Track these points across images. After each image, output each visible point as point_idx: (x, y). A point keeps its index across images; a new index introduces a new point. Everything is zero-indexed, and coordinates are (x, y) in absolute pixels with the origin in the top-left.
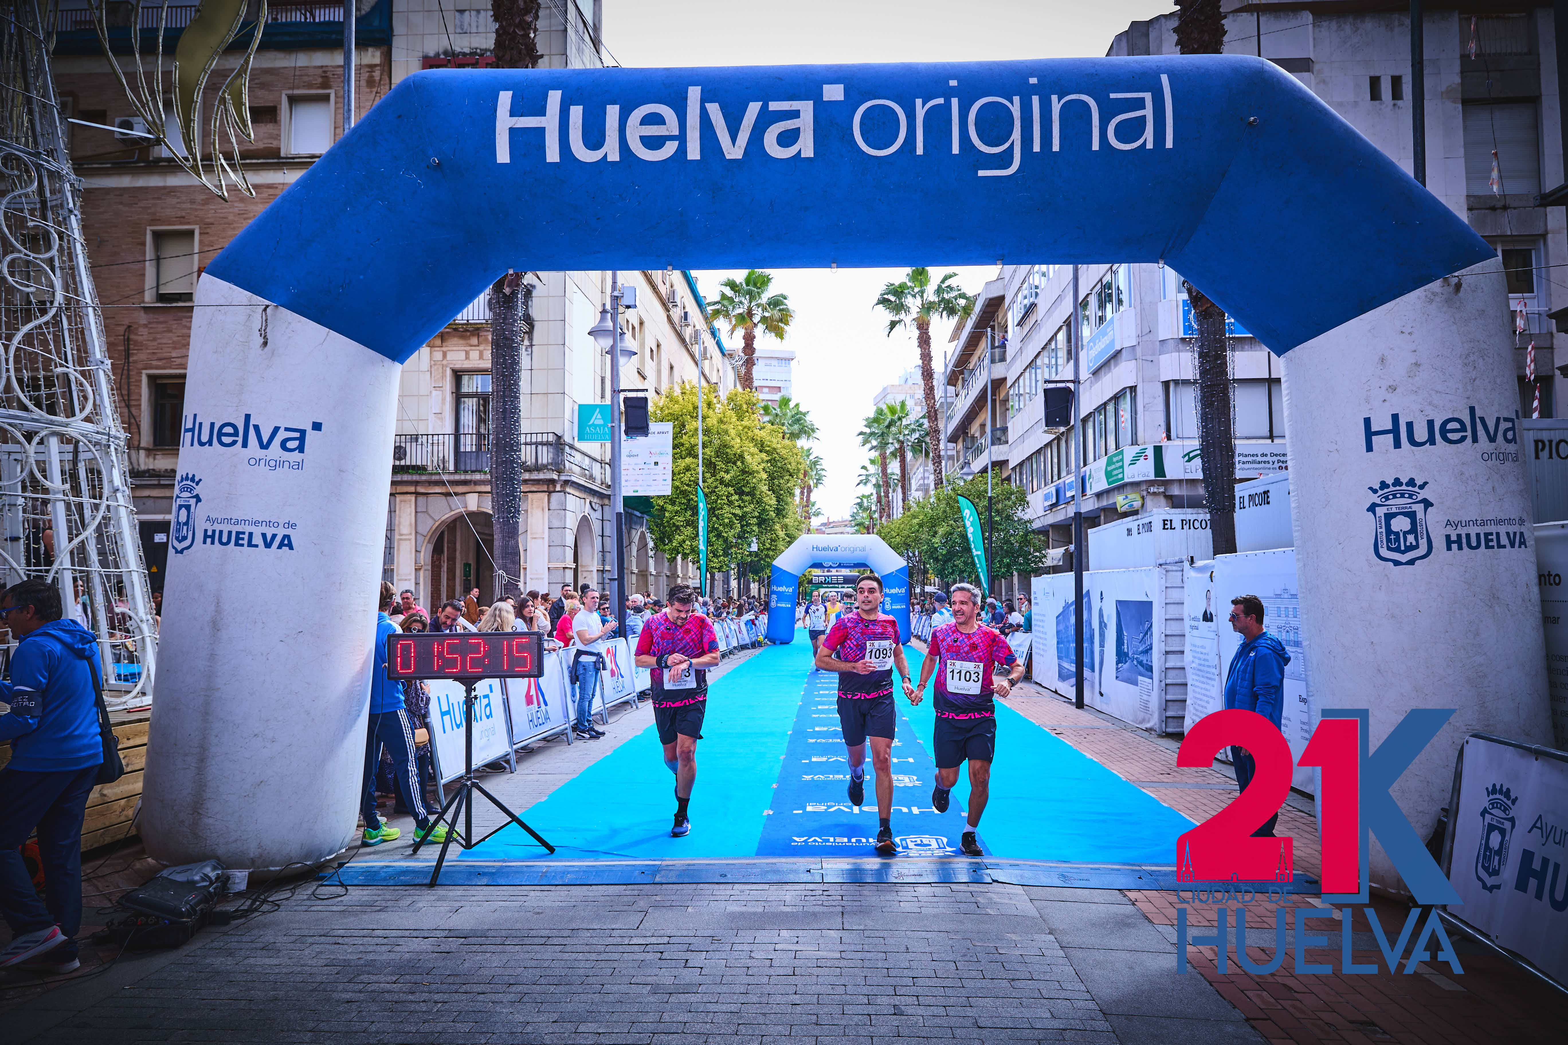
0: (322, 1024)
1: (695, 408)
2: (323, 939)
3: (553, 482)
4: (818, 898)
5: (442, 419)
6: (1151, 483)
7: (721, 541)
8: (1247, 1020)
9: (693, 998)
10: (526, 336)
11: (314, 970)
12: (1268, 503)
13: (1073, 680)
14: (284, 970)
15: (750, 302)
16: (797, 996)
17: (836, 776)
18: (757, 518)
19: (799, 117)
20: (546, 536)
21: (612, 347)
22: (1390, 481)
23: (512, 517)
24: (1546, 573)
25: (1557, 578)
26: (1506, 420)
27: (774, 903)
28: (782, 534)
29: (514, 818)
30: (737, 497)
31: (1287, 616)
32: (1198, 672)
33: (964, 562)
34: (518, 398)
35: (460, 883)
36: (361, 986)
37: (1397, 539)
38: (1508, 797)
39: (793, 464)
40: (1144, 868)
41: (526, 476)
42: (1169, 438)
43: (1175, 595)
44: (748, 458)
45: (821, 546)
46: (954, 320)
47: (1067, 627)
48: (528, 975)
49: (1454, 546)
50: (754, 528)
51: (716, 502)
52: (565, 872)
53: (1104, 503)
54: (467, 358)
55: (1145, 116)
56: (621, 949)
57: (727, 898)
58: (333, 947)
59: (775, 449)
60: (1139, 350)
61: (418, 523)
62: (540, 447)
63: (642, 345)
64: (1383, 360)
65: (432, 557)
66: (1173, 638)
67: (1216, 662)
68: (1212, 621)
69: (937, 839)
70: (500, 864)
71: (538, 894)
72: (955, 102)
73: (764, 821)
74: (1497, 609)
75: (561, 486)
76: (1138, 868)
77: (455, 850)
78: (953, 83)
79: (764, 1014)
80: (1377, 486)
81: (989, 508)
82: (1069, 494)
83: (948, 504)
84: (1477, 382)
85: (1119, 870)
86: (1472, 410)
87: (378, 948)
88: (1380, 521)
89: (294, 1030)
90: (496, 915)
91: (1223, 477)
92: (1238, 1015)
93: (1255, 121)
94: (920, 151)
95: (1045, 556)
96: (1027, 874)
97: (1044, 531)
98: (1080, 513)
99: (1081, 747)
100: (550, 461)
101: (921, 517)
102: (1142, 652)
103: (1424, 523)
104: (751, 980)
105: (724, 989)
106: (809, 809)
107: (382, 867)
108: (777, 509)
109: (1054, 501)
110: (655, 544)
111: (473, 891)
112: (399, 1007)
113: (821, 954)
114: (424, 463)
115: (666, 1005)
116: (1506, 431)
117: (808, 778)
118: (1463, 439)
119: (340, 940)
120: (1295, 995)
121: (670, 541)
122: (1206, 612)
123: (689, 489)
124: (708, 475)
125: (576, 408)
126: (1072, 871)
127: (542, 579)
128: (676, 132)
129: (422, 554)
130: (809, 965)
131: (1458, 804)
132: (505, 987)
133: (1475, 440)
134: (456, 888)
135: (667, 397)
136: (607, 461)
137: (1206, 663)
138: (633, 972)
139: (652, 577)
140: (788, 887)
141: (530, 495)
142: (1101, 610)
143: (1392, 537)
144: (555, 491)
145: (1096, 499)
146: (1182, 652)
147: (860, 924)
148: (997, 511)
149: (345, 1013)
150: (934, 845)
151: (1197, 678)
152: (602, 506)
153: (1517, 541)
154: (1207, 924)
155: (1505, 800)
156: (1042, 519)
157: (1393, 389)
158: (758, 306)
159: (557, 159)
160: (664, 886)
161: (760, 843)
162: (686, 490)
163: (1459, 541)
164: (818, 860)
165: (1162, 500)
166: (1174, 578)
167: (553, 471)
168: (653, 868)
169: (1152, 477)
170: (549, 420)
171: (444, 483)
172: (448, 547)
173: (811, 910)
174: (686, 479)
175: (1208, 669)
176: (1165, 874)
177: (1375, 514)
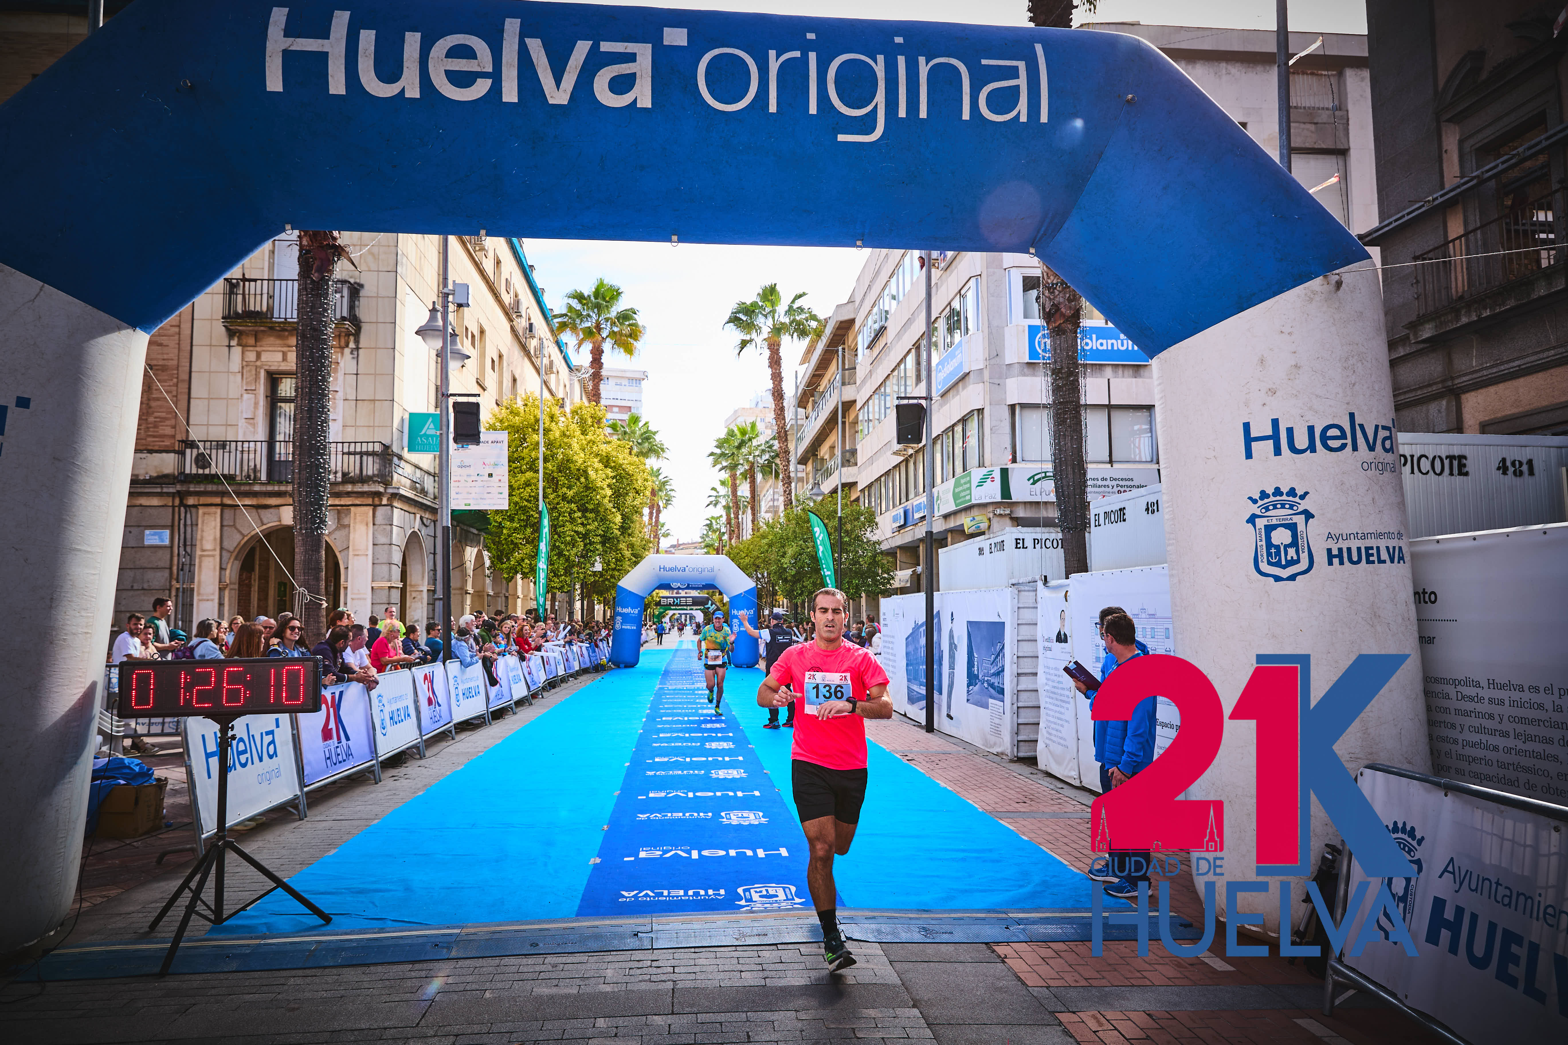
1: (537, 421)
3: (379, 494)
4: (645, 971)
5: (254, 425)
6: (997, 505)
7: (562, 560)
10: (352, 338)
12: (1124, 520)
13: (923, 703)
15: (599, 315)
17: (675, 814)
18: (602, 536)
19: (635, 61)
20: (370, 552)
21: (442, 348)
22: (1270, 491)
23: (317, 528)
24: (1421, 591)
25: (1433, 597)
26: (1384, 428)
27: (593, 981)
28: (627, 553)
29: (280, 883)
30: (579, 514)
32: (1052, 695)
34: (327, 395)
35: (201, 968)
37: (1278, 553)
38: (1413, 837)
39: (640, 481)
40: (1011, 915)
41: (349, 488)
42: (1014, 460)
43: (1027, 615)
44: (591, 473)
45: (667, 566)
47: (916, 649)
49: (1336, 561)
50: (598, 547)
51: (558, 519)
52: (338, 948)
53: (952, 523)
54: (285, 359)
55: (1018, 86)
57: (535, 976)
59: (621, 465)
60: (986, 374)
61: (224, 537)
62: (364, 457)
63: (482, 355)
64: (1262, 361)
65: (240, 575)
66: (1025, 659)
68: (1066, 642)
69: (784, 888)
70: (257, 942)
71: (299, 981)
72: (812, 56)
73: (589, 873)
74: (1379, 628)
75: (388, 500)
76: (1004, 916)
77: (198, 926)
78: (811, 36)
80: (1256, 496)
81: (840, 528)
82: (917, 516)
83: (797, 523)
84: (1357, 387)
85: (983, 919)
86: (1352, 416)
88: (1260, 533)
90: (237, 1014)
91: (1075, 495)
93: (1133, 99)
94: (773, 108)
95: (893, 578)
96: (884, 928)
97: (891, 553)
98: (932, 532)
99: (935, 775)
100: (376, 472)
101: (770, 537)
102: (994, 674)
103: (1305, 535)
106: (642, 855)
107: (101, 952)
108: (622, 527)
109: (902, 523)
110: (492, 562)
111: (215, 980)
114: (232, 472)
116: (1385, 439)
117: (643, 817)
118: (1344, 446)
121: (508, 559)
122: (1060, 632)
123: (529, 505)
124: (549, 491)
125: (406, 416)
126: (933, 922)
127: (365, 599)
128: (489, 69)
129: (228, 572)
133: (1355, 448)
134: (193, 977)
135: (507, 409)
137: (1060, 686)
140: (610, 958)
141: (352, 508)
142: (951, 631)
143: (1273, 550)
144: (381, 505)
145: (942, 520)
146: (1036, 674)
147: (692, 1005)
148: (847, 532)
150: (782, 896)
151: (1051, 701)
152: (435, 522)
153: (1396, 556)
154: (1084, 983)
155: (1410, 840)
156: (890, 540)
157: (1273, 392)
158: (607, 320)
159: (342, 91)
160: (460, 963)
161: (582, 900)
162: (525, 506)
163: (1340, 556)
164: (647, 920)
165: (1007, 521)
166: (1027, 598)
167: (379, 483)
168: (449, 939)
169: (999, 499)
170: (376, 429)
171: (255, 494)
172: (260, 565)
173: (635, 989)
174: (525, 495)
175: (1063, 692)
176: (1034, 922)
177: (1254, 526)
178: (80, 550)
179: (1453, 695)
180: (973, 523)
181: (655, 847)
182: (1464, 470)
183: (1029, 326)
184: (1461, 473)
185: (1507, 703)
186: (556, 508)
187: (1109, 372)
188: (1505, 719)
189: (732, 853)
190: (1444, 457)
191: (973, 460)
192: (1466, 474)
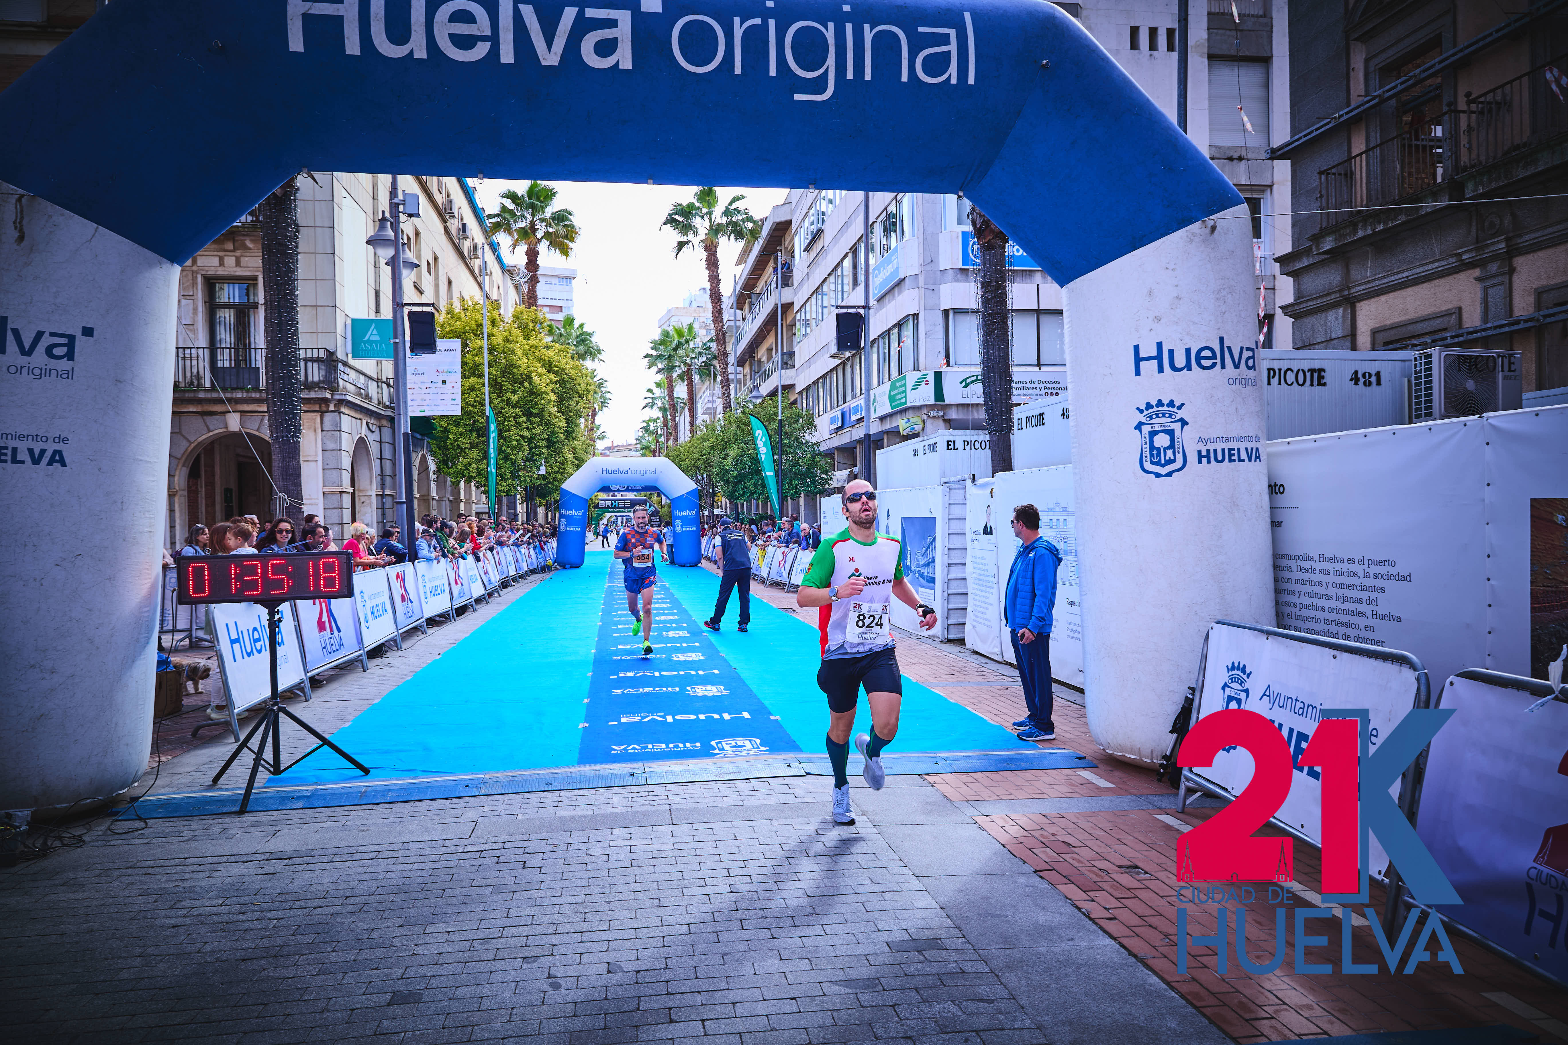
0: (150, 949)
1: (480, 326)
2: (130, 871)
3: (326, 401)
4: (644, 798)
5: (195, 332)
6: (931, 407)
7: (509, 464)
8: (1036, 872)
9: (536, 894)
11: (127, 900)
12: (1043, 424)
14: (94, 903)
15: (533, 215)
16: (638, 885)
17: (646, 689)
18: (547, 440)
19: (616, 27)
20: (320, 458)
21: (393, 257)
22: (1154, 403)
23: (292, 437)
24: (1273, 484)
25: (1282, 488)
26: (1248, 349)
27: (603, 806)
28: (570, 456)
29: (325, 742)
30: (525, 419)
31: (1058, 528)
32: (978, 582)
33: (755, 485)
34: (295, 309)
35: (273, 807)
36: (185, 911)
37: (1159, 454)
38: (1244, 672)
39: (583, 386)
40: (939, 755)
42: (948, 365)
43: (957, 511)
44: (536, 379)
45: (610, 469)
46: (741, 244)
48: (364, 888)
49: (1204, 460)
50: (544, 451)
51: (503, 424)
52: (385, 791)
53: (887, 426)
54: (222, 264)
55: (949, 52)
56: (455, 856)
57: (555, 804)
58: (143, 878)
59: (563, 370)
60: (921, 279)
62: (310, 364)
63: (419, 257)
64: (1150, 293)
65: (188, 482)
66: (955, 551)
67: (995, 572)
68: (991, 534)
69: (750, 741)
70: (314, 787)
71: (360, 813)
72: (772, 23)
73: (581, 734)
74: (1237, 515)
75: (335, 406)
76: (934, 755)
77: (263, 775)
78: (770, 4)
79: (609, 902)
80: (1143, 407)
81: (779, 431)
82: (854, 418)
83: (738, 427)
84: (1226, 315)
85: (917, 758)
86: (1222, 339)
87: (195, 875)
88: (1145, 438)
89: (120, 957)
90: (318, 835)
91: (1001, 400)
92: (1028, 869)
93: (1047, 64)
94: (738, 70)
95: (831, 479)
97: (829, 454)
98: (869, 435)
100: (321, 379)
101: (712, 440)
102: (925, 565)
103: (1180, 439)
104: (591, 874)
105: (566, 883)
106: (624, 720)
107: (183, 799)
108: (566, 431)
109: (840, 424)
110: (438, 467)
111: (288, 814)
112: (230, 926)
113: (654, 847)
115: (511, 902)
116: (1248, 358)
117: (618, 692)
118: (1214, 365)
119: (151, 871)
120: (1073, 849)
121: (455, 464)
122: (986, 526)
124: (494, 396)
125: (349, 322)
127: (316, 504)
128: (488, 33)
129: (176, 478)
130: (645, 857)
131: (1203, 681)
132: (341, 900)
133: (1223, 367)
134: (270, 813)
135: (448, 313)
136: (384, 379)
137: (986, 573)
138: (472, 876)
139: (435, 502)
140: (614, 790)
142: (887, 527)
143: (1155, 452)
144: (328, 411)
145: (878, 422)
146: (964, 564)
147: (688, 819)
148: (786, 434)
149: (173, 936)
150: (748, 745)
151: (977, 587)
152: (380, 427)
153: (1254, 455)
154: (997, 798)
155: (1242, 675)
156: (828, 442)
157: (1158, 319)
158: (542, 220)
159: (357, 52)
160: (490, 798)
161: (580, 753)
162: (471, 411)
163: (1208, 456)
164: (640, 765)
165: (941, 423)
166: (957, 495)
167: (326, 389)
168: (476, 781)
169: (932, 402)
170: (320, 335)
171: (200, 401)
172: (206, 471)
173: (639, 810)
174: (471, 400)
175: (988, 579)
176: (958, 759)
177: (1141, 432)
178: (141, 460)
179: (1294, 568)
180: (908, 425)
181: (634, 714)
182: (1323, 381)
183: (963, 232)
184: (1319, 384)
185: (1332, 572)
186: (501, 413)
187: (1038, 277)
188: (1330, 585)
189: (702, 717)
190: (1306, 370)
191: (908, 363)
192: (1324, 384)
